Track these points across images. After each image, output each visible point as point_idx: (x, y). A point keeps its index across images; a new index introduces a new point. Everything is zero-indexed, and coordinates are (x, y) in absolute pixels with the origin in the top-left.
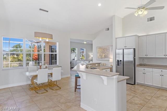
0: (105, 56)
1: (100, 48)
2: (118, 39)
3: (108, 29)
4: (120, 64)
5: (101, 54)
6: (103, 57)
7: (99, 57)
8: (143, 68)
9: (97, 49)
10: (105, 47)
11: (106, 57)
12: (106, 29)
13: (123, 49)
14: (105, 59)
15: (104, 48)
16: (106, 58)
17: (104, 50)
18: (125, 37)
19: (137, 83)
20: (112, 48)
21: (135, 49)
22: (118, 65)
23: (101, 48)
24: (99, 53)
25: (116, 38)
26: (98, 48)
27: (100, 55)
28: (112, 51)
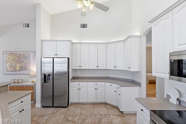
0: (20, 67)
1: (11, 54)
2: (44, 42)
3: (28, 26)
4: (48, 80)
5: (14, 64)
6: (18, 69)
7: (9, 70)
8: (78, 83)
9: (5, 55)
10: (21, 53)
11: (22, 68)
12: (24, 25)
13: (53, 58)
14: (22, 72)
15: (20, 55)
16: (23, 70)
17: (19, 57)
18: (56, 41)
19: (71, 102)
20: (35, 56)
21: (69, 58)
22: (45, 82)
23: (13, 54)
24: (8, 63)
25: (42, 41)
26: (7, 54)
27: (11, 67)
28: (34, 59)
